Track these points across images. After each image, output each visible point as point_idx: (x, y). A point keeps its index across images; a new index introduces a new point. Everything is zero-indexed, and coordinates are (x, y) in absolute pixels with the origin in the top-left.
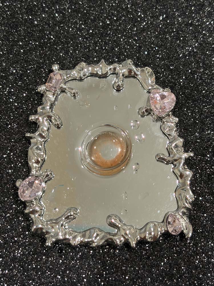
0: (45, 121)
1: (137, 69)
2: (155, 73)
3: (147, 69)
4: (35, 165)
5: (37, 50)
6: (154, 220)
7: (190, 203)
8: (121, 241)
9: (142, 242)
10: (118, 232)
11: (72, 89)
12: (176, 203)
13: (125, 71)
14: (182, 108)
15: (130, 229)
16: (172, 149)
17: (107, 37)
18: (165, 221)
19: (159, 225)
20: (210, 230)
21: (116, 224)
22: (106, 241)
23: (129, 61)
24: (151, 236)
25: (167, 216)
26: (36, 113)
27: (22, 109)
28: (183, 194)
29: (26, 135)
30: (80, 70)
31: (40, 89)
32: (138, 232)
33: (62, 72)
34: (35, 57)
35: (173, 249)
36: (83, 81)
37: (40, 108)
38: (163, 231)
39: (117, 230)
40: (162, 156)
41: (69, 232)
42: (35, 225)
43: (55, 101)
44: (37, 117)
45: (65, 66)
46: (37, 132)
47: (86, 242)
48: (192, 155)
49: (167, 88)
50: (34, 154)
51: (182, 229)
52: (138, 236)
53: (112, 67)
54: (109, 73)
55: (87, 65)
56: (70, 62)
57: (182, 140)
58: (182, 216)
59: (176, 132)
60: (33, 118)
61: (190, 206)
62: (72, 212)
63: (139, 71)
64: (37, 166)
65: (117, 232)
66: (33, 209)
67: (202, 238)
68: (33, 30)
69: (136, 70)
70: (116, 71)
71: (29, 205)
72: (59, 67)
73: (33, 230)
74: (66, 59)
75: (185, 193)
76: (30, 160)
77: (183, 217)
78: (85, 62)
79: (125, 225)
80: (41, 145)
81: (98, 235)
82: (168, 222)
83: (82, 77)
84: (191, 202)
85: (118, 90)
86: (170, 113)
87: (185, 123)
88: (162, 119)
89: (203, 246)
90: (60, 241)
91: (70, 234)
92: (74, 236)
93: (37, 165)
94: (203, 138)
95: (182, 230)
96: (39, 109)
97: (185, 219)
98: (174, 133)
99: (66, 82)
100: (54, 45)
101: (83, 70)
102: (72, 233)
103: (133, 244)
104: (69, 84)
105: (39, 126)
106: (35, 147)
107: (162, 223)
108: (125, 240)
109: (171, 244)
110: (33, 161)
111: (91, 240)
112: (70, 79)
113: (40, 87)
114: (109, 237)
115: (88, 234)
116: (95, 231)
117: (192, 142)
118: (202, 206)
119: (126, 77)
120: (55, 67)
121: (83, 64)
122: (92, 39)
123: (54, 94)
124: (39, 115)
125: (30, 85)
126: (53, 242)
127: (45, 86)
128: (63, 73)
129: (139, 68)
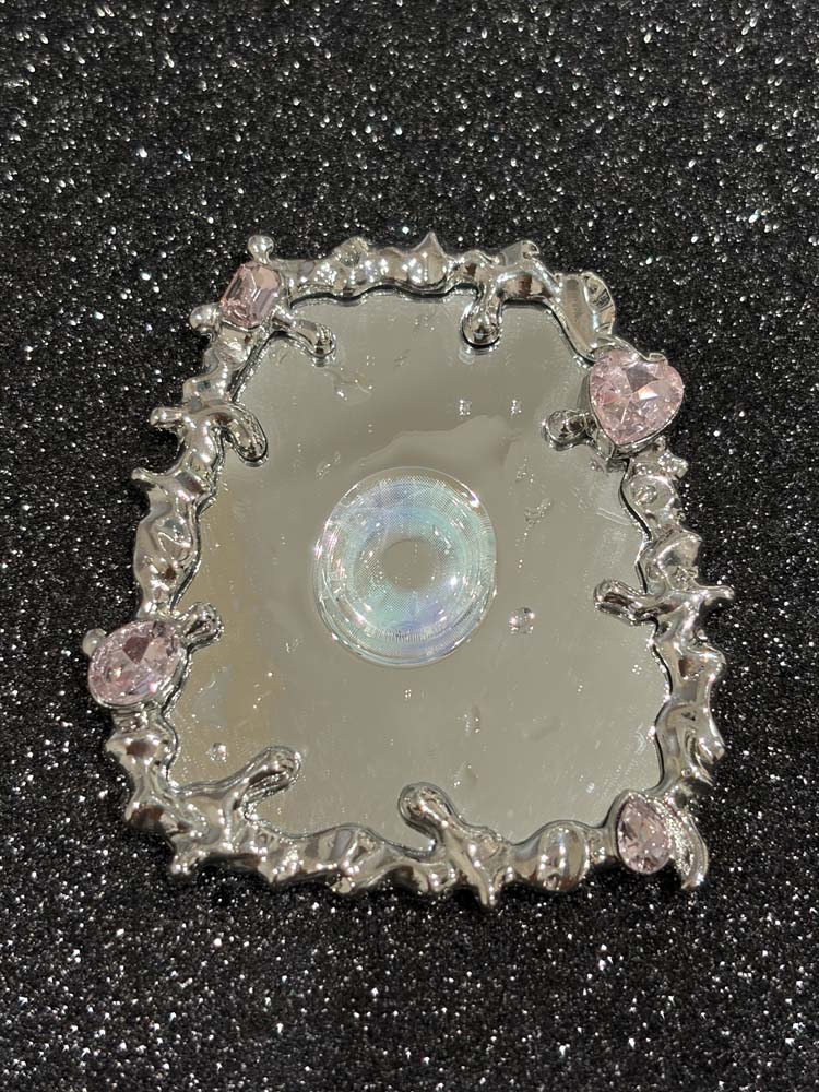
0: (205, 431)
1: (554, 277)
2: (615, 298)
3: (587, 278)
4: (156, 583)
5: (201, 181)
6: (572, 819)
7: (705, 765)
8: (444, 881)
9: (520, 892)
10: (438, 848)
11: (314, 328)
12: (657, 765)
13: (507, 279)
14: (704, 428)
15: (479, 840)
16: (656, 565)
17: (456, 157)
18: (611, 823)
19: (586, 834)
20: (772, 871)
21: (432, 817)
22: (392, 875)
23: (527, 246)
24: (554, 871)
25: (620, 806)
26: (176, 400)
27: (127, 384)
28: (685, 730)
29: (135, 477)
30: (348, 264)
31: (199, 317)
32: (508, 852)
33: (283, 264)
34: (192, 204)
35: (634, 927)
36: (357, 305)
37: (192, 384)
38: (602, 858)
39: (432, 842)
40: (617, 590)
41: (259, 831)
42: (138, 797)
43: (247, 365)
44: (178, 416)
45: (293, 244)
46: (174, 468)
47: (318, 872)
48: (728, 594)
49: (658, 350)
50: (156, 546)
51: (672, 857)
52: (510, 870)
53: (462, 260)
54: (452, 285)
55: (374, 249)
56: (314, 233)
57: (694, 538)
58: (676, 808)
59: (675, 510)
60: (164, 416)
61: (704, 777)
62: (276, 762)
63: (561, 285)
64: (166, 588)
65: (434, 847)
66: (138, 738)
67: (743, 895)
68: (192, 113)
69: (550, 278)
70: (477, 279)
71: (122, 722)
72: (272, 244)
73: (128, 815)
74: (302, 222)
75: (693, 728)
76: (141, 566)
77: (679, 813)
78: (368, 236)
79: (464, 824)
80: (186, 516)
81: (362, 851)
82: (620, 825)
83: (354, 290)
84: (712, 763)
85: (480, 346)
86: (661, 439)
87: (711, 483)
88: (628, 461)
89: (744, 924)
90: (225, 862)
91: (263, 839)
92: (275, 849)
93: (166, 583)
94: (772, 539)
95: (670, 860)
96: (190, 388)
97: (685, 819)
98: (670, 512)
99: (292, 304)
100: (261, 167)
101: (357, 262)
102: (269, 839)
103: (489, 894)
104: (305, 311)
105: (183, 448)
106: (163, 521)
107: (598, 828)
108: (458, 880)
109: (625, 906)
110: (153, 569)
111: (335, 865)
112: (308, 292)
113: (199, 312)
114: (402, 860)
115: (329, 845)
116: (352, 838)
117: (732, 553)
118: (751, 783)
119: (510, 302)
120: (261, 245)
121: (360, 243)
122: (400, 160)
123: (247, 340)
124: (186, 411)
125: (162, 302)
126: (197, 861)
127: (218, 309)
128: (287, 271)
129: (561, 275)
